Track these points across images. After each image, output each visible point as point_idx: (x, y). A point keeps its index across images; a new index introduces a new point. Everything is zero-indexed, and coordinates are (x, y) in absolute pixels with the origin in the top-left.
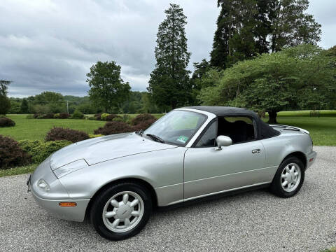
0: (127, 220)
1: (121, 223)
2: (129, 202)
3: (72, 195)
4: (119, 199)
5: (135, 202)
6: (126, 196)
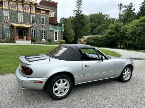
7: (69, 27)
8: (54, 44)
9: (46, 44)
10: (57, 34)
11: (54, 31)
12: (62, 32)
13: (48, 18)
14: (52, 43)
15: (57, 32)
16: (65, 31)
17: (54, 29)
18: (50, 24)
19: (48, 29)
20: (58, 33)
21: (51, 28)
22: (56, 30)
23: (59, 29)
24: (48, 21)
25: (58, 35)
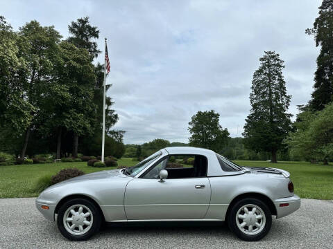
0: (81, 227)
1: (77, 228)
2: (82, 213)
3: (48, 202)
4: (76, 210)
5: (88, 214)
6: (81, 208)
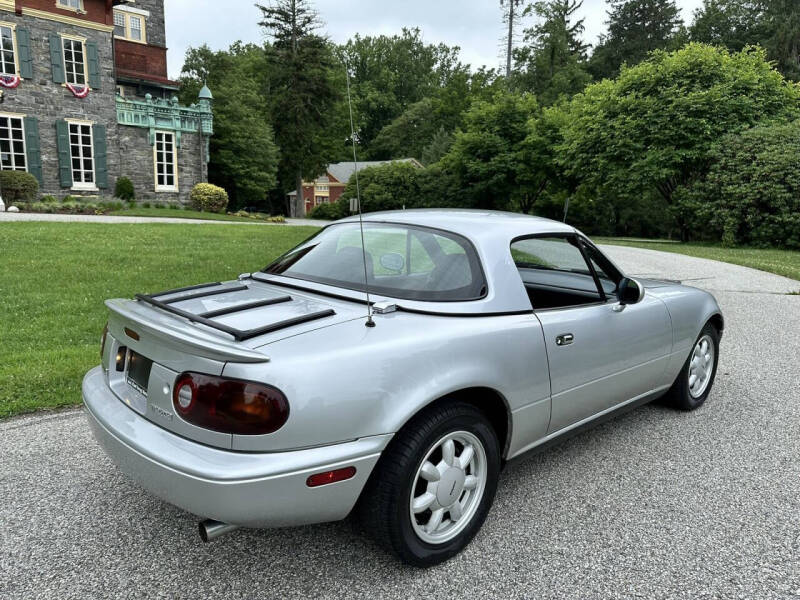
7: (245, 110)
8: (159, 211)
9: (104, 213)
10: (169, 147)
11: (153, 132)
12: (200, 135)
13: (107, 49)
14: (147, 206)
15: (169, 138)
16: (219, 132)
17: (152, 121)
18: (119, 82)
19: (113, 119)
20: (179, 141)
21: (128, 112)
22: (162, 124)
23: (183, 121)
24: (108, 66)
25: (179, 156)
